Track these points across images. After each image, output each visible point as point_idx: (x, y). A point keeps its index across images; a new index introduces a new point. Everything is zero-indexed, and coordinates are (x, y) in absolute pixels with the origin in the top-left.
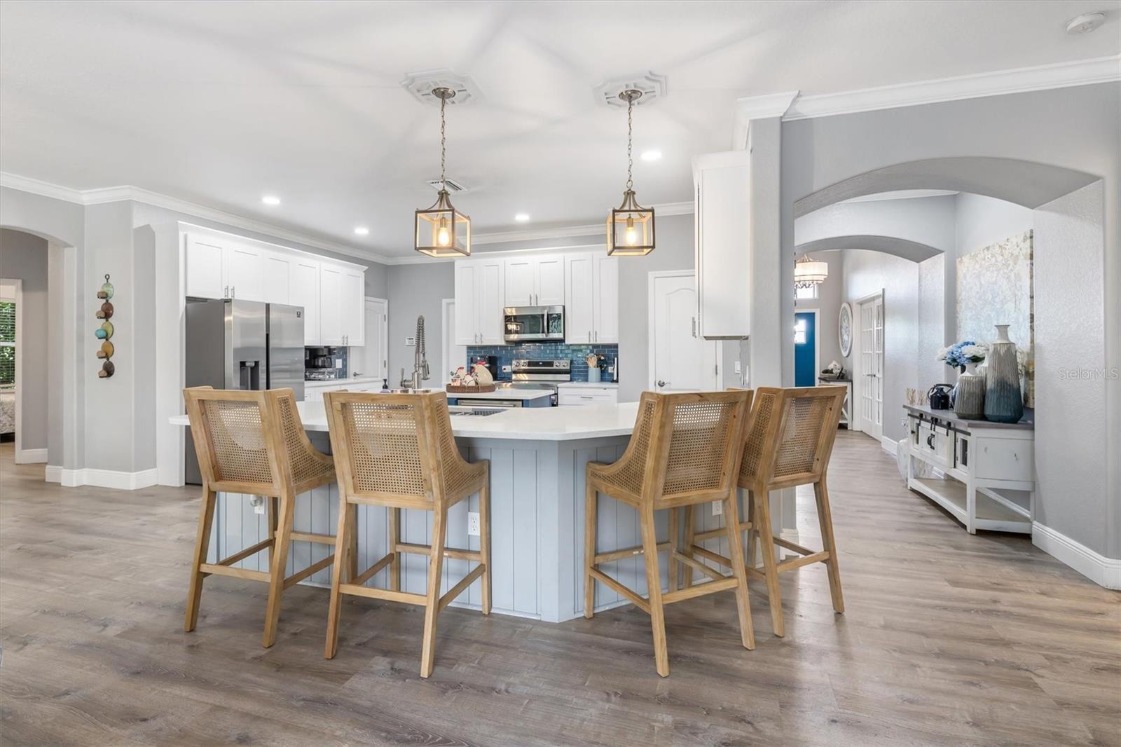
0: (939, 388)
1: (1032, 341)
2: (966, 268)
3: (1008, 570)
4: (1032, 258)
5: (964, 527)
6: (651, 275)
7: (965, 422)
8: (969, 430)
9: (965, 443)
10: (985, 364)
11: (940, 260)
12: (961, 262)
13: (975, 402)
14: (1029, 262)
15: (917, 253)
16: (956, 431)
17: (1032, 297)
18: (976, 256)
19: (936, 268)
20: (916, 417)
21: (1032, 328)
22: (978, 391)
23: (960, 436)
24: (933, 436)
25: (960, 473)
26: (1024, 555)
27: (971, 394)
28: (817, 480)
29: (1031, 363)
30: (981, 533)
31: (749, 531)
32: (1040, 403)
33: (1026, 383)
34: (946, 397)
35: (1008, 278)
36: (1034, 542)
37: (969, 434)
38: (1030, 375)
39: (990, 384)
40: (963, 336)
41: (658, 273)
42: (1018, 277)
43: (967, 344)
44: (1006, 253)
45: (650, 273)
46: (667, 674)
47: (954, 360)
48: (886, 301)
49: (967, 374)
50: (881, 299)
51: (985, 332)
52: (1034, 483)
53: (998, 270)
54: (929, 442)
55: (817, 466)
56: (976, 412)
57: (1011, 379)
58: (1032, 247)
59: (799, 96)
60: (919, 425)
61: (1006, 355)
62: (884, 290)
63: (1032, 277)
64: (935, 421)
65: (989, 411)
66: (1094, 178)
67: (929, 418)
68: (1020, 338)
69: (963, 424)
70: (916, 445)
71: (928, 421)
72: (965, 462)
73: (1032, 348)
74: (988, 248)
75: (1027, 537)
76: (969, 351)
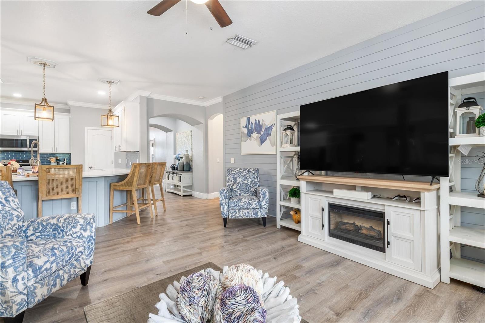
0: (174, 165)
1: (192, 154)
2: (178, 136)
3: (190, 200)
4: (192, 136)
5: (180, 196)
6: (86, 128)
7: (181, 172)
8: (181, 173)
9: (180, 177)
10: (184, 159)
11: (172, 133)
12: (177, 134)
13: (182, 167)
14: (191, 137)
15: (167, 130)
16: (178, 174)
17: (192, 144)
18: (180, 134)
19: (171, 134)
20: (168, 173)
21: (192, 151)
22: (183, 165)
23: (179, 175)
24: (173, 177)
25: (179, 184)
26: (192, 198)
27: (181, 165)
28: (160, 183)
29: (192, 158)
30: (184, 196)
31: (142, 200)
32: (194, 167)
33: (191, 163)
34: (175, 167)
35: (187, 140)
36: (193, 196)
37: (181, 174)
38: (192, 161)
39: (185, 163)
40: (178, 153)
41: (89, 128)
42: (189, 140)
43: (180, 154)
44: (187, 134)
45: (86, 127)
46: (140, 223)
47: (177, 158)
48: (156, 142)
49: (180, 161)
50: (154, 141)
51: (183, 151)
52: (193, 184)
53: (185, 138)
54: (172, 178)
55: (160, 180)
56: (182, 170)
57: (188, 162)
58: (192, 134)
59: (151, 93)
60: (169, 175)
61: (187, 157)
62: (155, 138)
63: (192, 140)
64: (173, 173)
65: (185, 169)
66: (202, 123)
67: (172, 172)
68: (190, 153)
69: (180, 173)
70: (168, 180)
71: (172, 173)
72: (180, 181)
73: (192, 155)
74: (183, 132)
75: (191, 195)
76: (180, 156)
